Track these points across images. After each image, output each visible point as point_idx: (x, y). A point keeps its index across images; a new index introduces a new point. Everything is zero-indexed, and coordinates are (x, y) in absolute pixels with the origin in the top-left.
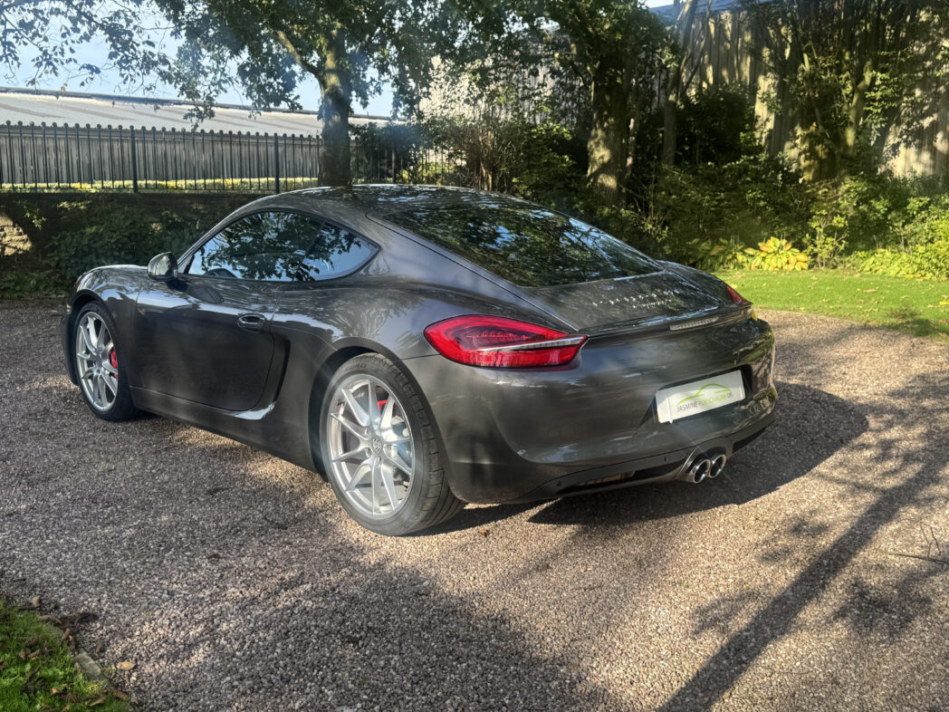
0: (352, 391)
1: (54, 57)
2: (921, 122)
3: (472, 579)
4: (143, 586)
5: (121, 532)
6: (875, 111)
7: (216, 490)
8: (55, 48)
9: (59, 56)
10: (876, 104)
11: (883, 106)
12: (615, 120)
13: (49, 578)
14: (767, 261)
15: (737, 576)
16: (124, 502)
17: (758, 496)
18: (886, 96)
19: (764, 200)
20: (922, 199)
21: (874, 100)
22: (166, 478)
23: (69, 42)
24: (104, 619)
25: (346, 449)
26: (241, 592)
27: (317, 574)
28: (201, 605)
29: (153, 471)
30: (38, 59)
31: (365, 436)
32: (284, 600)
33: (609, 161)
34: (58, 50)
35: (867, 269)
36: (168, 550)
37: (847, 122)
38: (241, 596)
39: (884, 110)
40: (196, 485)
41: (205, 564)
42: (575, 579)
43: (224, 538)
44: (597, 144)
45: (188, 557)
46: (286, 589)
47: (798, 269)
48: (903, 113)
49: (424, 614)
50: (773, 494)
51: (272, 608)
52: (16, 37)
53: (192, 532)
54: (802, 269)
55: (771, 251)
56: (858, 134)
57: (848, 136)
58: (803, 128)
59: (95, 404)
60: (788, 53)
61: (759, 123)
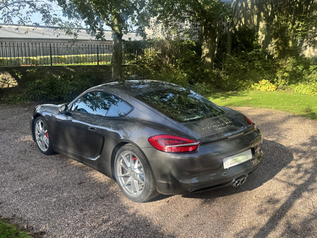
0: (125, 155)
1: (24, 20)
2: (315, 38)
3: (163, 220)
4: (59, 221)
5: (51, 200)
6: (299, 35)
7: (81, 183)
8: (24, 17)
9: (26, 20)
10: (299, 32)
11: (302, 33)
12: (211, 39)
13: (30, 217)
14: (262, 87)
15: (249, 220)
16: (52, 187)
17: (256, 187)
18: (303, 30)
19: (261, 66)
20: (314, 66)
21: (299, 31)
22: (65, 178)
23: (29, 16)
24: (48, 234)
25: (123, 173)
26: (90, 224)
27: (114, 217)
28: (78, 229)
29: (61, 175)
30: (19, 21)
31: (129, 170)
32: (104, 227)
33: (209, 53)
34: (25, 18)
35: (295, 90)
36: (66, 207)
37: (289, 39)
38: (90, 226)
39: (302, 35)
40: (75, 181)
41: (79, 213)
42: (197, 221)
43: (84, 202)
44: (205, 47)
45: (73, 209)
46: (104, 223)
47: (272, 90)
48: (309, 35)
49: (148, 233)
50: (261, 186)
51: (100, 231)
52: (12, 14)
53: (74, 200)
54: (274, 90)
55: (263, 84)
56: (293, 42)
57: (290, 43)
58: (274, 40)
59: (41, 148)
60: (270, 14)
61: (260, 38)
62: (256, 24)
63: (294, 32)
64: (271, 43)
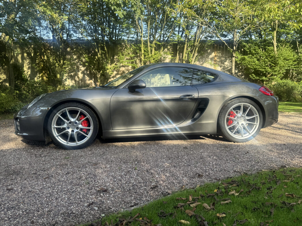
33: (6, 78)
37: (57, 73)
57: (58, 76)
58: (39, 74)
59: (68, 144)
60: (32, 55)
61: (26, 73)
62: (21, 61)
63: (61, 68)
64: (37, 76)
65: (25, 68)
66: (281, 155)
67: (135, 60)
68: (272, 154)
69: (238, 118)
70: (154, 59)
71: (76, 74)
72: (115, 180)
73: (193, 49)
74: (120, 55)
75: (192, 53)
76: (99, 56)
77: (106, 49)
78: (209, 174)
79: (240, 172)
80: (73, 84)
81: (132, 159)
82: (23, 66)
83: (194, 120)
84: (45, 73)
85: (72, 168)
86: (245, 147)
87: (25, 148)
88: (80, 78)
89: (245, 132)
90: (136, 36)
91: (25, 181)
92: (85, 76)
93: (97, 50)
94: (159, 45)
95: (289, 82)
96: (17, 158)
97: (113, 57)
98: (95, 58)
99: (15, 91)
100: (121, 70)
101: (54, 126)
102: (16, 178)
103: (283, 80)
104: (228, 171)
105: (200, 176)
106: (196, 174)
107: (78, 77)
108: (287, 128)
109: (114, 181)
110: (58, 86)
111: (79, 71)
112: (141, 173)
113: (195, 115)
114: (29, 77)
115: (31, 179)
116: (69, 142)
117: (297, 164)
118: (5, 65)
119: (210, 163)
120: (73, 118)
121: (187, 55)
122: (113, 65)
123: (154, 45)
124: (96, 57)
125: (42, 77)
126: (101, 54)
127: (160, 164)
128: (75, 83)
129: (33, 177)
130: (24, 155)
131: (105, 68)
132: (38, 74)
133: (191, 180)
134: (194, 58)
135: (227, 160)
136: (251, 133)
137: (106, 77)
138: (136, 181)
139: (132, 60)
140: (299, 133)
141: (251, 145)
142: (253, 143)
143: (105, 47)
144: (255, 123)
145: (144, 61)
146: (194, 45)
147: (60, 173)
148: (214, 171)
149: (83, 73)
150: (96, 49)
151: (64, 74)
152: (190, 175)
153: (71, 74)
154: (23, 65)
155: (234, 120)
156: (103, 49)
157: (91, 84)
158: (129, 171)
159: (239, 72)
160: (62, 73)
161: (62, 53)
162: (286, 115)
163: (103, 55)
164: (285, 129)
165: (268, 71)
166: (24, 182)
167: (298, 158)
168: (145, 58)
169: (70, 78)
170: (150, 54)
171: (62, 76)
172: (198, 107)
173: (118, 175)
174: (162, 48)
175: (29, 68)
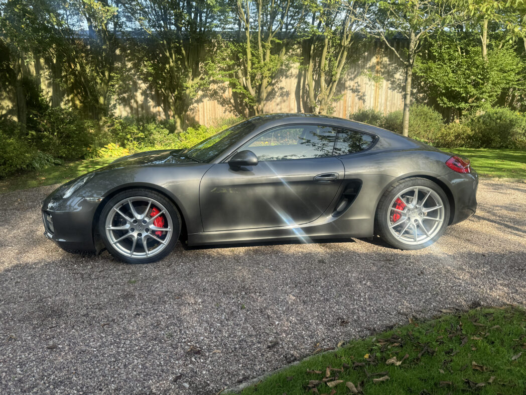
6: (112, 90)
33: (13, 108)
37: (100, 94)
55: (112, 148)
56: (105, 99)
57: (101, 100)
58: (68, 96)
59: (132, 256)
60: (55, 61)
61: (44, 93)
62: (34, 74)
63: (105, 86)
64: (64, 100)
65: (43, 86)
66: (475, 278)
67: (234, 71)
68: (461, 277)
69: (409, 210)
70: (269, 70)
71: (133, 97)
72: (212, 330)
73: (339, 51)
74: (208, 63)
75: (336, 60)
76: (172, 64)
77: (184, 52)
78: (358, 317)
79: (406, 315)
80: (128, 113)
81: (236, 285)
82: (38, 83)
83: (338, 214)
84: (79, 93)
85: (142, 304)
86: (418, 261)
87: (63, 260)
88: (140, 103)
89: (420, 232)
90: (238, 26)
91: (73, 330)
92: (148, 98)
93: (168, 54)
94: (278, 43)
95: (506, 111)
96: (54, 280)
97: (197, 65)
98: (165, 68)
99: (30, 132)
100: (210, 88)
101: (109, 227)
102: (58, 325)
103: (496, 107)
104: (388, 313)
105: (344, 323)
106: (338, 319)
107: (136, 102)
108: (493, 218)
109: (210, 331)
110: (101, 118)
111: (136, 91)
112: (252, 315)
113: (338, 207)
114: (50, 100)
115: (81, 327)
116: (135, 251)
117: (498, 297)
118: (9, 84)
119: (360, 294)
120: (140, 213)
121: (327, 62)
122: (197, 80)
123: (270, 44)
124: (167, 66)
125: (73, 100)
126: (176, 62)
127: (281, 297)
128: (131, 113)
129: (83, 322)
130: (64, 274)
131: (182, 86)
132: (66, 95)
133: (329, 330)
134: (341, 69)
135: (388, 289)
136: (430, 235)
137: (185, 103)
138: (245, 332)
139: (230, 72)
140: (510, 230)
141: (429, 257)
142: (432, 252)
143: (182, 48)
144: (438, 219)
145: (252, 74)
146: (340, 45)
147: (125, 314)
148: (366, 312)
149: (144, 93)
150: (166, 52)
151: (111, 96)
152: (329, 320)
153: (124, 95)
154: (40, 79)
155: (402, 214)
156: (178, 51)
157: (158, 114)
158: (233, 312)
159: (419, 92)
160: (109, 95)
161: (106, 60)
162: (494, 183)
163: (179, 62)
164: (488, 220)
165: (471, 92)
166: (71, 333)
167: (501, 286)
168: (254, 68)
169: (122, 103)
170: (262, 61)
171: (108, 99)
172: (344, 192)
173: (216, 320)
174: (284, 50)
175: (49, 85)
